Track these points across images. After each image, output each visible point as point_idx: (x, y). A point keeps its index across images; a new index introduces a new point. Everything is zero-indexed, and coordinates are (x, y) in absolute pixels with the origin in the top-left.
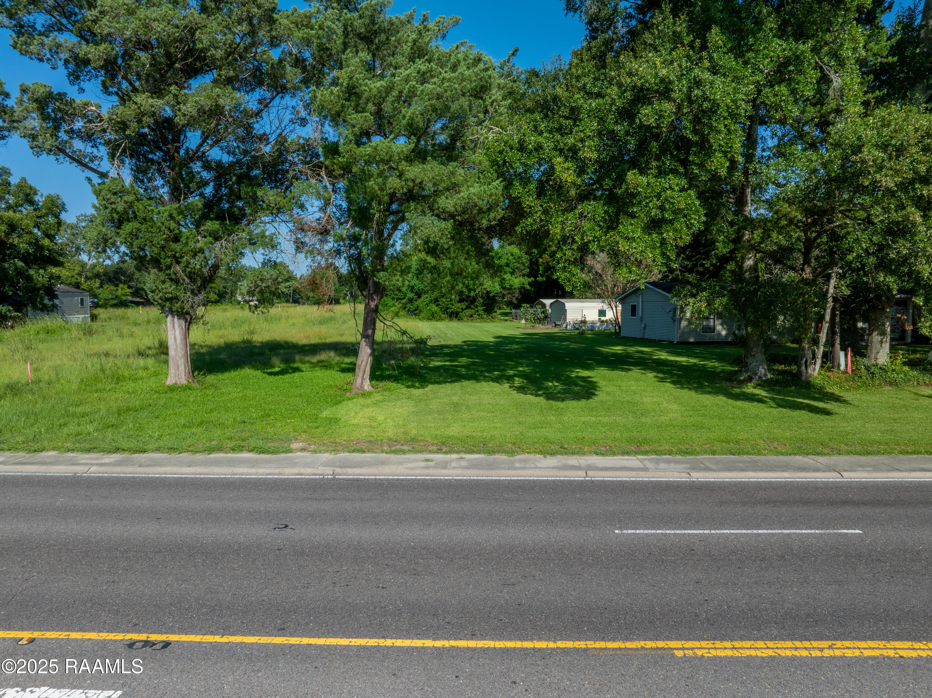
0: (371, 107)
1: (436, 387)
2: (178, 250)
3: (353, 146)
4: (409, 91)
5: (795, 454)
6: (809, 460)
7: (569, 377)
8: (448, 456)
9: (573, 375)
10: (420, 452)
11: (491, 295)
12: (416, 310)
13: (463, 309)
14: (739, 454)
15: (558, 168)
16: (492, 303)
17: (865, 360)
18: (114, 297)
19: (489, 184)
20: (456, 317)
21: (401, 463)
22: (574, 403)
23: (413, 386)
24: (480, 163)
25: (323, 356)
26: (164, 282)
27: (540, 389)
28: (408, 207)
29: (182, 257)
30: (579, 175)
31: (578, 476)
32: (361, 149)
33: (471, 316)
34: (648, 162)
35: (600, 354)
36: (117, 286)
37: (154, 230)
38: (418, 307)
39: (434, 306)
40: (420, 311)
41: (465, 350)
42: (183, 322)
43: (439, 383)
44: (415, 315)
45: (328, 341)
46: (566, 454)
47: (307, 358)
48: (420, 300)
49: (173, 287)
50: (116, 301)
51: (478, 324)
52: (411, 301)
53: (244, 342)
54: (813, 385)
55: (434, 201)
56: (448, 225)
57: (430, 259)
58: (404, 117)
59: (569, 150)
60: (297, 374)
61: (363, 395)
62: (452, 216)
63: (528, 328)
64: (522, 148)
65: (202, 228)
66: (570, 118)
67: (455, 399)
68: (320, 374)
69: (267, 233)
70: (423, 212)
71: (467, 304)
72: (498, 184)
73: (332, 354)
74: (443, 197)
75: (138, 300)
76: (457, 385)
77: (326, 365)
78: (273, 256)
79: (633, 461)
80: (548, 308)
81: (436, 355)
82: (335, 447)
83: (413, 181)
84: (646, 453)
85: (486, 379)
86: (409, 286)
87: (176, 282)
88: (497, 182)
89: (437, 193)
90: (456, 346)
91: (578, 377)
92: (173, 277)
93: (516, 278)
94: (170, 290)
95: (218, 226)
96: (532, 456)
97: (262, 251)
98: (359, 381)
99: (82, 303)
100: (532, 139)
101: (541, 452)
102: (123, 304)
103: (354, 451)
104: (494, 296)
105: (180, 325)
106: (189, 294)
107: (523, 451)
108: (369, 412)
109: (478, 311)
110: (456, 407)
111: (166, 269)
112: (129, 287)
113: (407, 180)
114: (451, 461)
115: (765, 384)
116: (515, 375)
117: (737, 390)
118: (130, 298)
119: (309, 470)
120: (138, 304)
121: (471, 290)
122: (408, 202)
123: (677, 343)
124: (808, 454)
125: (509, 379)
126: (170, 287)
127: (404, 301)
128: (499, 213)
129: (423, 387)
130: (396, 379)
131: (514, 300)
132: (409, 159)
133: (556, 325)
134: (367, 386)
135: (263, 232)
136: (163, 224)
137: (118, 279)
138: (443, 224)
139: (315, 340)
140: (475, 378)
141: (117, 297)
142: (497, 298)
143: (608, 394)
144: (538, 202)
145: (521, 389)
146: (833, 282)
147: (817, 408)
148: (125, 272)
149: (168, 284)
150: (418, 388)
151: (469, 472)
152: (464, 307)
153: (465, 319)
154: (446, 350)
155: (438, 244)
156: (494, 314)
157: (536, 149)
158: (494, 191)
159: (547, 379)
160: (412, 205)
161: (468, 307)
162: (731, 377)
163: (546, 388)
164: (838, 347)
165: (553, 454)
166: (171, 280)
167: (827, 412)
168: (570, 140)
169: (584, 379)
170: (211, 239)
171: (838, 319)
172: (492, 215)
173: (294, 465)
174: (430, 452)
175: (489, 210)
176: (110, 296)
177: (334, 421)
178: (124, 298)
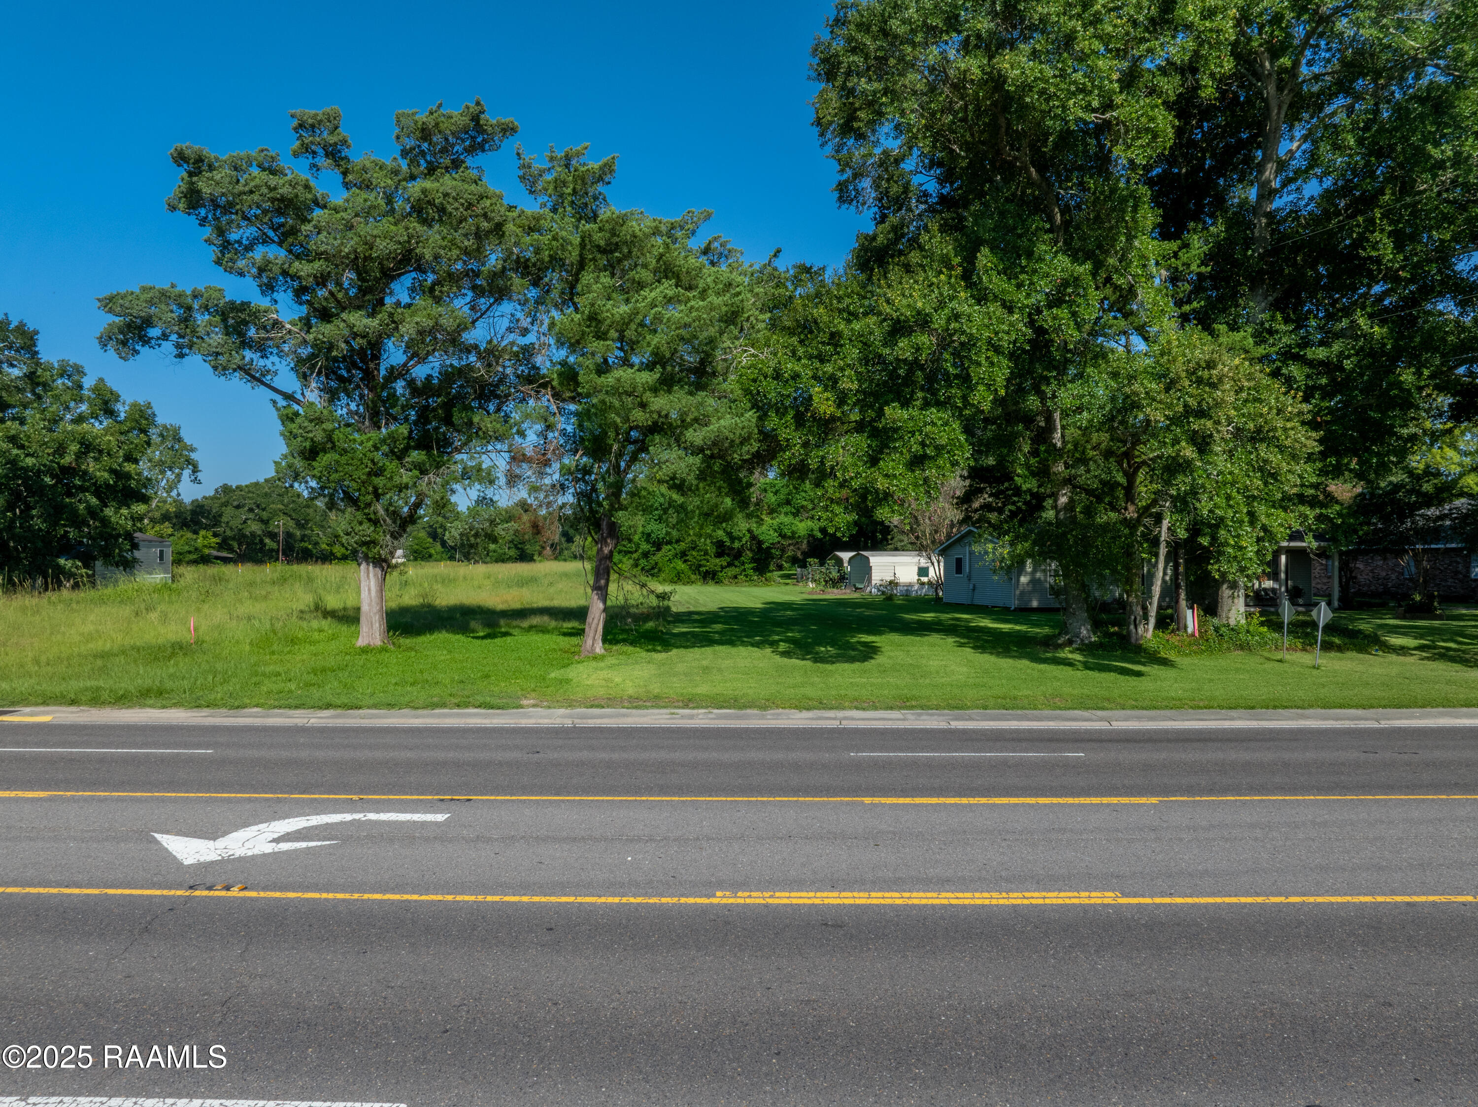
0: (613, 334)
1: (682, 651)
2: (381, 485)
3: (593, 376)
4: (655, 318)
5: (1075, 709)
6: (1086, 714)
7: (848, 642)
8: (695, 711)
9: (854, 640)
10: (665, 707)
11: (764, 546)
12: (653, 568)
13: (723, 568)
14: (1013, 708)
15: (816, 399)
16: (766, 559)
17: (1215, 621)
18: (192, 549)
19: (742, 415)
20: (713, 579)
21: (644, 716)
22: (846, 666)
23: (655, 650)
24: (732, 392)
25: (535, 620)
26: (361, 523)
27: (808, 653)
28: (652, 441)
29: (384, 494)
30: (839, 406)
31: (834, 724)
32: (602, 379)
33: (735, 577)
34: (913, 393)
35: (902, 621)
36: (196, 532)
37: (355, 462)
38: (656, 564)
39: (680, 563)
40: (660, 570)
41: (721, 617)
42: (379, 571)
43: (686, 647)
44: (653, 575)
45: (535, 605)
46: (824, 708)
47: (515, 623)
48: (660, 554)
49: (372, 528)
50: (195, 557)
51: (744, 589)
52: (646, 555)
53: (423, 606)
54: (1145, 650)
55: (681, 433)
56: (696, 461)
57: (675, 496)
58: (649, 344)
59: (829, 379)
60: (509, 639)
61: (595, 658)
62: (701, 450)
63: (816, 593)
64: (777, 375)
65: (407, 459)
66: (828, 344)
67: (705, 663)
68: (536, 638)
69: (484, 466)
70: (669, 445)
71: (729, 560)
72: (751, 416)
73: (546, 618)
74: (691, 430)
75: (225, 554)
76: (709, 650)
77: (543, 630)
78: (489, 493)
79: (895, 714)
80: (846, 565)
81: (682, 622)
82: (570, 704)
83: (659, 413)
84: (912, 708)
85: (744, 644)
86: (643, 533)
87: (375, 522)
88: (750, 413)
89: (684, 425)
90: (709, 613)
91: (859, 642)
92: (372, 516)
93: (801, 521)
94: (369, 532)
95: (424, 457)
96: (787, 711)
97: (478, 487)
98: (589, 642)
99: (161, 557)
100: (790, 366)
101: (796, 707)
102: (205, 560)
103: (592, 707)
104: (768, 548)
105: (375, 575)
106: (388, 537)
107: (777, 707)
108: (604, 674)
109: (744, 570)
110: (706, 670)
111: (365, 508)
112: (215, 535)
113: (651, 412)
114: (698, 715)
115: (1087, 649)
116: (781, 640)
117: (1049, 655)
118: (215, 553)
119: (546, 721)
120: (226, 560)
121: (736, 538)
122: (652, 434)
123: (1016, 609)
124: (1088, 708)
125: (773, 644)
126: (367, 529)
127: (635, 556)
128: (755, 446)
129: (666, 651)
130: (633, 643)
131: (799, 555)
132: (655, 390)
133: (857, 589)
134: (599, 648)
135: (480, 464)
136: (365, 455)
137: (197, 523)
138: (691, 460)
139: (517, 606)
140: (731, 643)
141: (196, 549)
142: (773, 551)
143: (890, 657)
144: (798, 434)
145: (786, 654)
146: (1166, 523)
147: (1132, 670)
148: (209, 512)
149: (366, 525)
150: (660, 652)
151: (716, 721)
152: (725, 564)
153: (726, 582)
154: (696, 617)
155: (684, 481)
156: (769, 574)
157: (793, 378)
158: (746, 424)
159: (820, 645)
160: (657, 438)
161: (730, 565)
162: (1048, 643)
163: (817, 653)
164: (1183, 603)
165: (808, 709)
166: (370, 520)
167: (1139, 674)
168: (829, 368)
169: (865, 644)
170: (417, 473)
171: (1181, 569)
172: (745, 449)
173: (530, 717)
174: (675, 707)
175: (742, 443)
176: (187, 548)
177: (564, 682)
178: (207, 551)
